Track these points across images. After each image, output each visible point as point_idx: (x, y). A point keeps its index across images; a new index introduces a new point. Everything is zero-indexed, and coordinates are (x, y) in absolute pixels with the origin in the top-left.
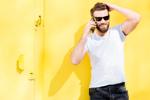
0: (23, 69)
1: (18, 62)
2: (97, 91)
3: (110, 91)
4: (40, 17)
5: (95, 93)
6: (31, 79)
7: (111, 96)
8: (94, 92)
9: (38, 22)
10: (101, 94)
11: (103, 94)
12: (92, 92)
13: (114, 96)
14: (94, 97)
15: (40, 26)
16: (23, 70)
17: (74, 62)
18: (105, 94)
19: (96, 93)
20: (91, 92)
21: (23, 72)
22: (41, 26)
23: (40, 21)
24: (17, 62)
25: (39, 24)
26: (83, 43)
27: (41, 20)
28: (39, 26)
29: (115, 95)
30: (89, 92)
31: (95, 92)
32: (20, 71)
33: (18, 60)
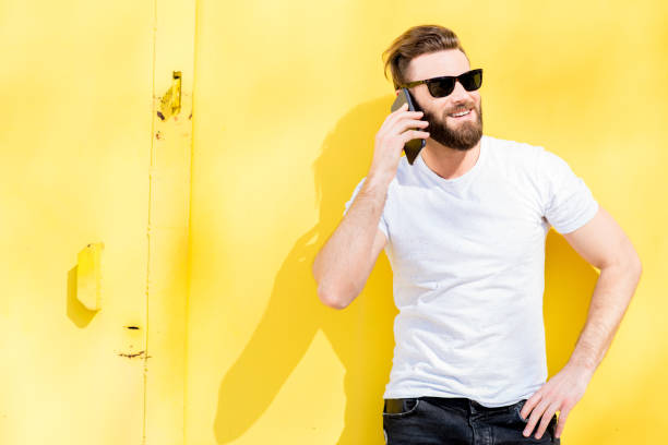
0: (94, 309)
1: (73, 276)
2: (418, 413)
3: (475, 415)
4: (176, 77)
5: (407, 421)
6: (131, 353)
7: (477, 437)
8: (403, 416)
9: (167, 101)
10: (435, 424)
11: (443, 425)
12: (397, 418)
13: (492, 435)
14: (405, 438)
15: (176, 119)
16: (93, 313)
17: (333, 298)
18: (453, 425)
19: (413, 421)
20: (390, 417)
21: (94, 319)
22: (179, 116)
23: (176, 94)
24: (69, 273)
25: (174, 109)
26: (373, 210)
27: (179, 89)
28: (170, 119)
29: (496, 430)
30: (385, 417)
31: (407, 416)
32: (82, 314)
33: (73, 266)
